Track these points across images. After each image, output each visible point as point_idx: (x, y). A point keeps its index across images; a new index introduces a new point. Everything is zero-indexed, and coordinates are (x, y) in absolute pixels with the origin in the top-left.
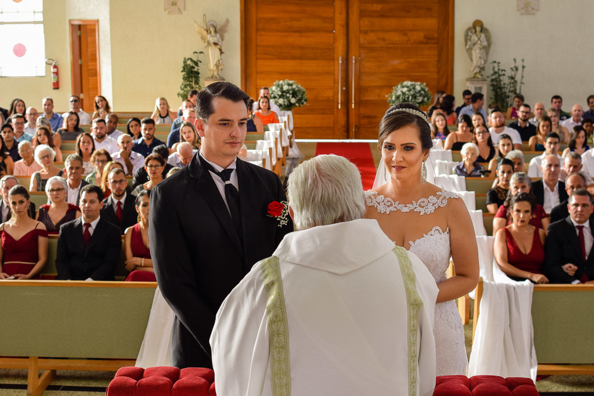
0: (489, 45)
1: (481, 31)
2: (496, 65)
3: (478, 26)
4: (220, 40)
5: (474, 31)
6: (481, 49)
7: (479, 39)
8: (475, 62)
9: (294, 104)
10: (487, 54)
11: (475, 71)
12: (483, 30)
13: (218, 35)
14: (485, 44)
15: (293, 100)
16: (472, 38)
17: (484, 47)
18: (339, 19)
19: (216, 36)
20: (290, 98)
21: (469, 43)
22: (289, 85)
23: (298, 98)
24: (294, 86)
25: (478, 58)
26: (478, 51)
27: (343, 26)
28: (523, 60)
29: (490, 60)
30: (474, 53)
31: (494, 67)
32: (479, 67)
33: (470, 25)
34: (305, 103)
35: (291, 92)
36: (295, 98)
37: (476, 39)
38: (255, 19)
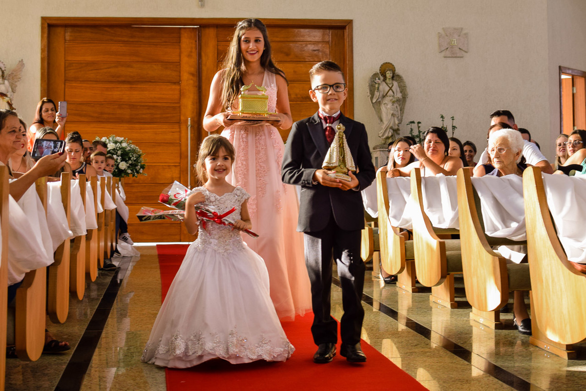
0: (404, 97)
1: (393, 78)
2: (415, 126)
3: (387, 72)
4: (10, 90)
5: (382, 78)
6: (393, 102)
7: (391, 89)
8: (386, 122)
9: (124, 171)
10: (402, 110)
11: (386, 135)
12: (395, 77)
13: (6, 82)
14: (399, 95)
15: (123, 165)
16: (381, 88)
17: (398, 100)
18: (188, 65)
19: (4, 83)
20: (119, 161)
21: (377, 94)
22: (116, 142)
23: (130, 162)
24: (124, 145)
25: (390, 116)
26: (390, 106)
27: (193, 75)
28: (453, 118)
29: (407, 118)
30: (383, 108)
31: (412, 130)
32: (391, 128)
33: (377, 70)
34: (141, 171)
35: (119, 152)
36: (126, 161)
37: (387, 88)
38: (63, 64)
